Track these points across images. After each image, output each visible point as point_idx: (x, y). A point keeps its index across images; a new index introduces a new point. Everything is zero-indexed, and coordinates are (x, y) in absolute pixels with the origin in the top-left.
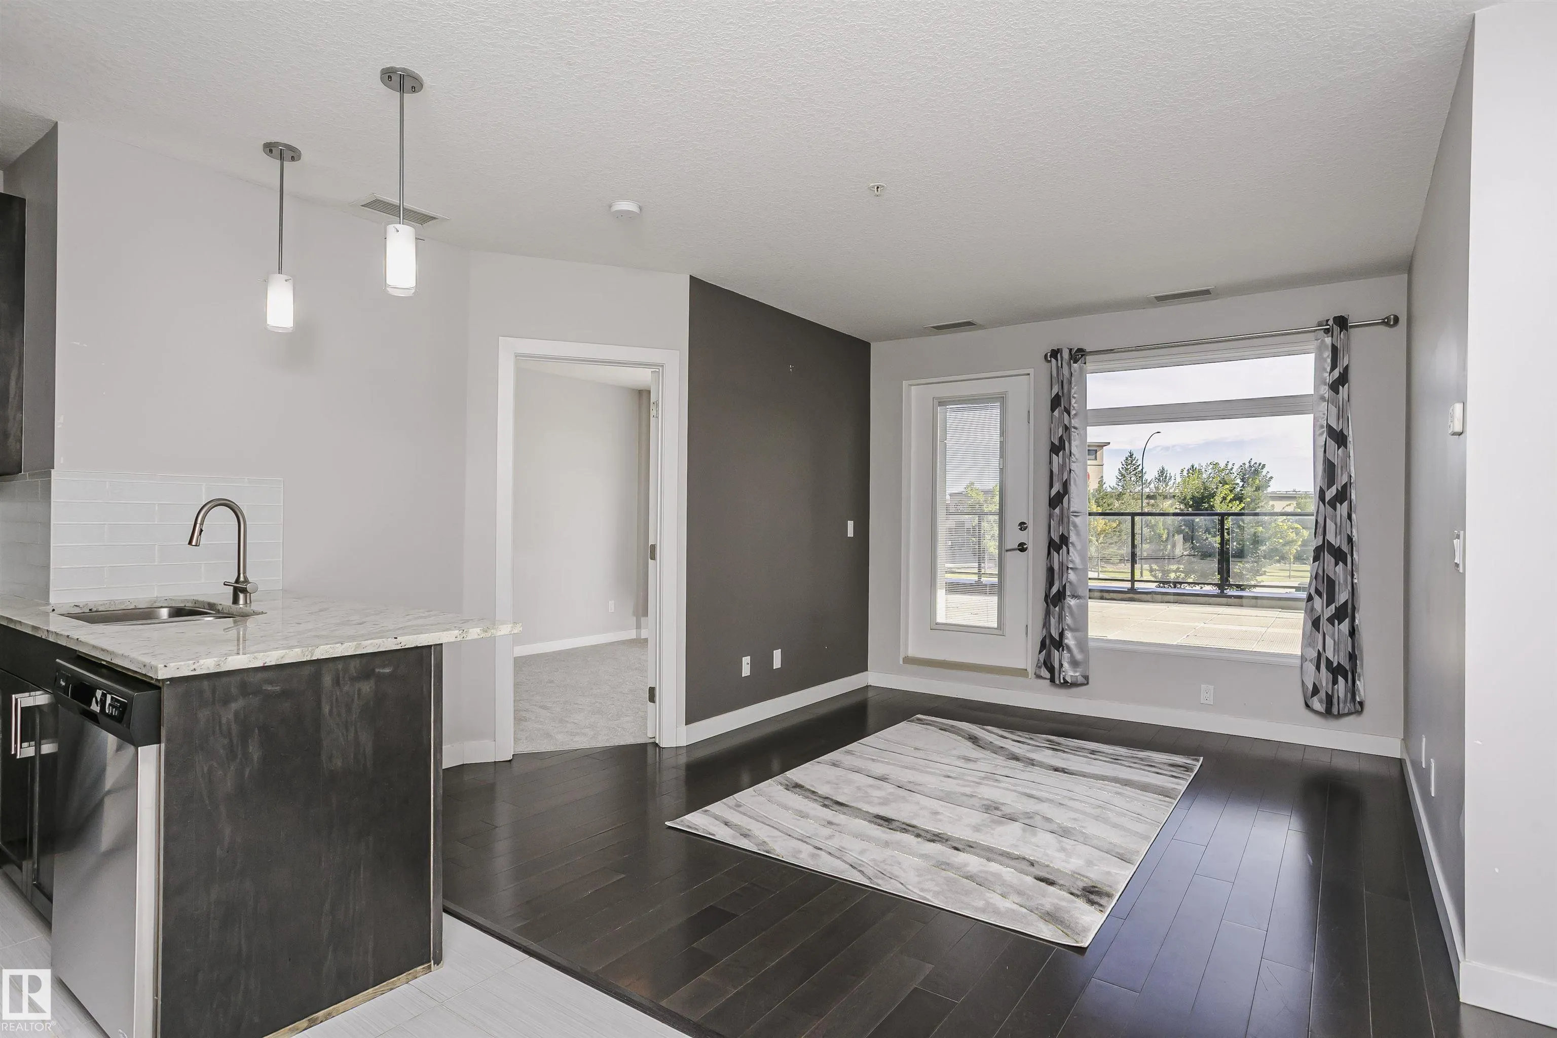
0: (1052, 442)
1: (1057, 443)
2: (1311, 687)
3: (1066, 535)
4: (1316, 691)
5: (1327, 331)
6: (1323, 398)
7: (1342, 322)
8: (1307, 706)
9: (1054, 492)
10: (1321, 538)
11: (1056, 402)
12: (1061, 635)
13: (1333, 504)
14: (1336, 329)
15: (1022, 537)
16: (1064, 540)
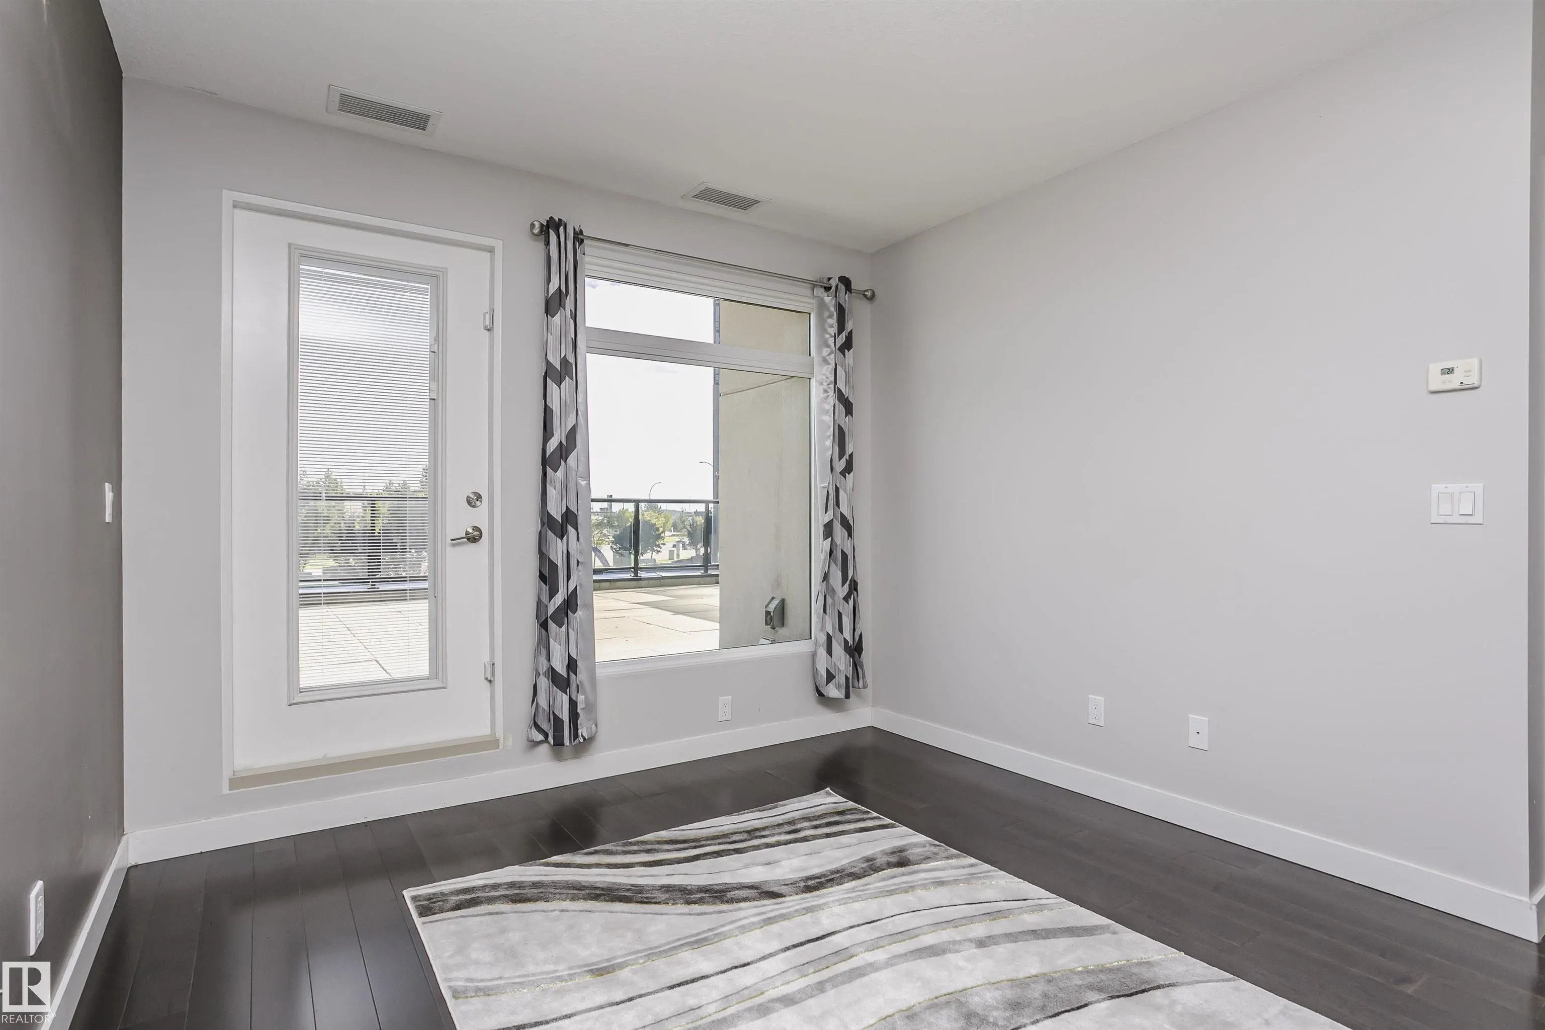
0: (548, 363)
1: (558, 366)
2: (824, 674)
3: (573, 508)
4: (830, 677)
5: (827, 289)
6: (825, 361)
7: (846, 282)
8: (820, 694)
9: (553, 445)
10: (830, 512)
11: (553, 304)
12: (572, 665)
13: (844, 473)
14: (842, 288)
15: (479, 517)
16: (570, 518)
